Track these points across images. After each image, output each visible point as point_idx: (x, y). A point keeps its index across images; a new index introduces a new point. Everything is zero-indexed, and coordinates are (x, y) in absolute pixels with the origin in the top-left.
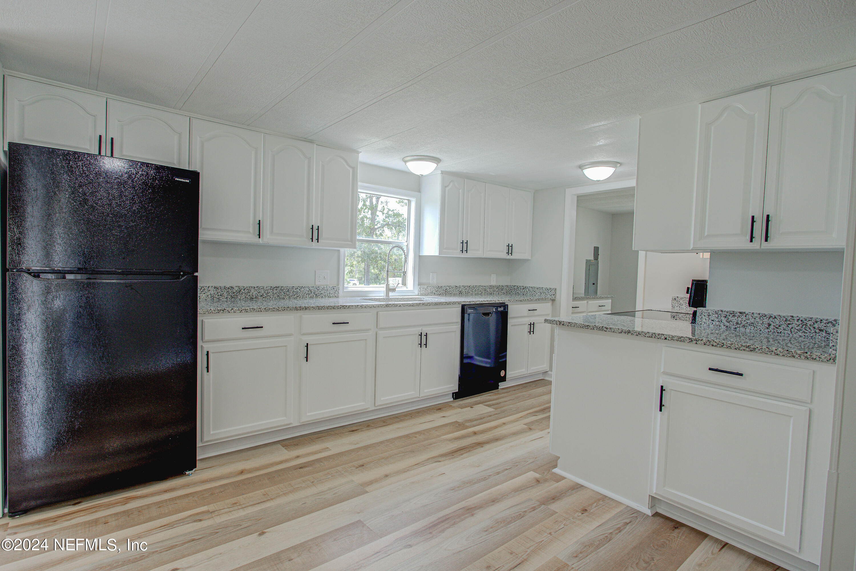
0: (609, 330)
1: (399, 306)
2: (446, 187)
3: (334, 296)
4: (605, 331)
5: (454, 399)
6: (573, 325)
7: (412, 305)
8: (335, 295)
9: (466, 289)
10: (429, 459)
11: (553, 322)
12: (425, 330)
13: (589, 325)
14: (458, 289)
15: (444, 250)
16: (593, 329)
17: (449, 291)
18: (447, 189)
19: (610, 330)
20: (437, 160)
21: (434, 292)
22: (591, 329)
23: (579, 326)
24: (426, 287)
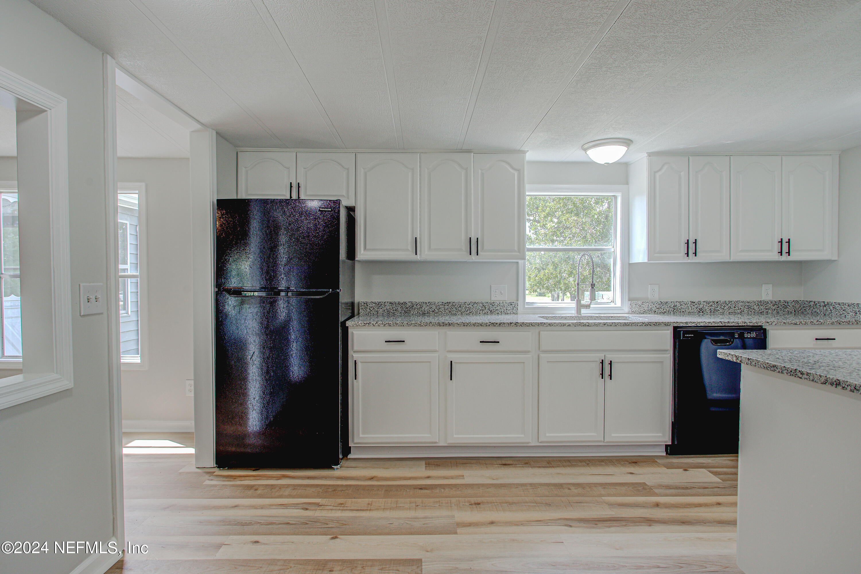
0: (805, 376)
1: (568, 326)
2: (655, 172)
3: (512, 312)
4: (801, 378)
5: (667, 453)
6: (754, 363)
7: (587, 324)
8: (514, 311)
9: (711, 306)
10: (560, 519)
11: (728, 355)
12: (610, 357)
13: (775, 366)
14: (696, 306)
15: (656, 255)
16: (782, 373)
17: (680, 308)
18: (658, 175)
19: (808, 377)
20: (627, 142)
21: (654, 309)
22: (779, 372)
23: (762, 366)
24: (640, 303)
